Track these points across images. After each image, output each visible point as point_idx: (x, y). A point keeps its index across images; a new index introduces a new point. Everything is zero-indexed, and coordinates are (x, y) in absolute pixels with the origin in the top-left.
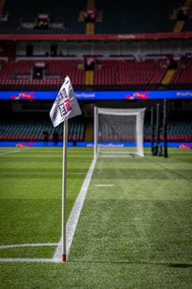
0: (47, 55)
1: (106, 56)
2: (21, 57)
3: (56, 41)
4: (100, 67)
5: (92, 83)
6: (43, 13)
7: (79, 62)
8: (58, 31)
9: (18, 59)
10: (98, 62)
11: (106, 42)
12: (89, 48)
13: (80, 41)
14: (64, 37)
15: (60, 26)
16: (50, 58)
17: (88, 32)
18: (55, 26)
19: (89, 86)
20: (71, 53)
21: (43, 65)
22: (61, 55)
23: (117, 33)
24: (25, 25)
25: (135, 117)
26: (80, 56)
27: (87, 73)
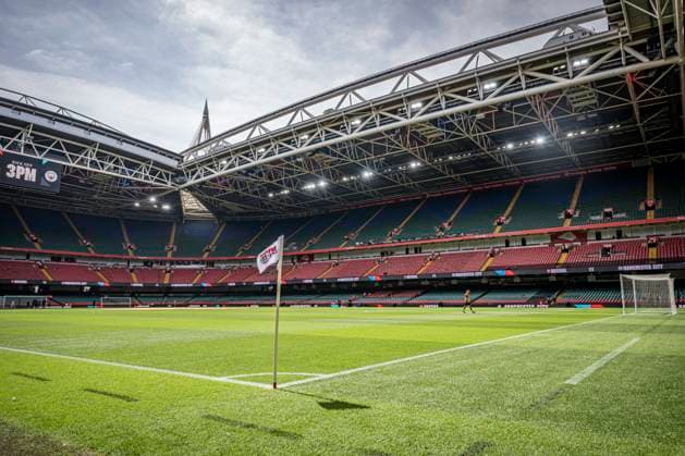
0: (614, 238)
1: (668, 234)
2: (591, 240)
3: (620, 227)
4: (663, 244)
5: (655, 257)
6: (607, 207)
7: (642, 241)
8: (622, 219)
9: (589, 243)
10: (660, 240)
11: (667, 223)
12: (652, 230)
13: (641, 225)
14: (627, 223)
15: (623, 215)
16: (616, 240)
17: (648, 218)
18: (618, 216)
19: (652, 259)
20: (634, 235)
21: (610, 246)
22: (627, 237)
23: (677, 216)
24: (593, 218)
25: (666, 281)
26: (643, 236)
27: (651, 250)
